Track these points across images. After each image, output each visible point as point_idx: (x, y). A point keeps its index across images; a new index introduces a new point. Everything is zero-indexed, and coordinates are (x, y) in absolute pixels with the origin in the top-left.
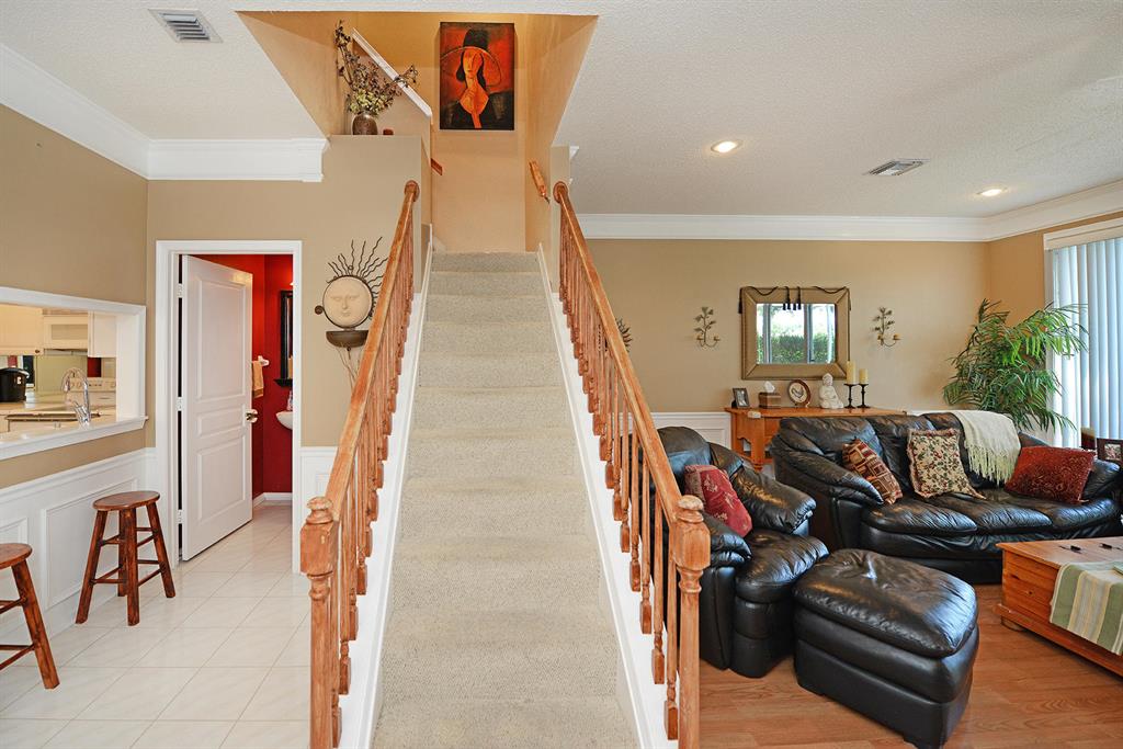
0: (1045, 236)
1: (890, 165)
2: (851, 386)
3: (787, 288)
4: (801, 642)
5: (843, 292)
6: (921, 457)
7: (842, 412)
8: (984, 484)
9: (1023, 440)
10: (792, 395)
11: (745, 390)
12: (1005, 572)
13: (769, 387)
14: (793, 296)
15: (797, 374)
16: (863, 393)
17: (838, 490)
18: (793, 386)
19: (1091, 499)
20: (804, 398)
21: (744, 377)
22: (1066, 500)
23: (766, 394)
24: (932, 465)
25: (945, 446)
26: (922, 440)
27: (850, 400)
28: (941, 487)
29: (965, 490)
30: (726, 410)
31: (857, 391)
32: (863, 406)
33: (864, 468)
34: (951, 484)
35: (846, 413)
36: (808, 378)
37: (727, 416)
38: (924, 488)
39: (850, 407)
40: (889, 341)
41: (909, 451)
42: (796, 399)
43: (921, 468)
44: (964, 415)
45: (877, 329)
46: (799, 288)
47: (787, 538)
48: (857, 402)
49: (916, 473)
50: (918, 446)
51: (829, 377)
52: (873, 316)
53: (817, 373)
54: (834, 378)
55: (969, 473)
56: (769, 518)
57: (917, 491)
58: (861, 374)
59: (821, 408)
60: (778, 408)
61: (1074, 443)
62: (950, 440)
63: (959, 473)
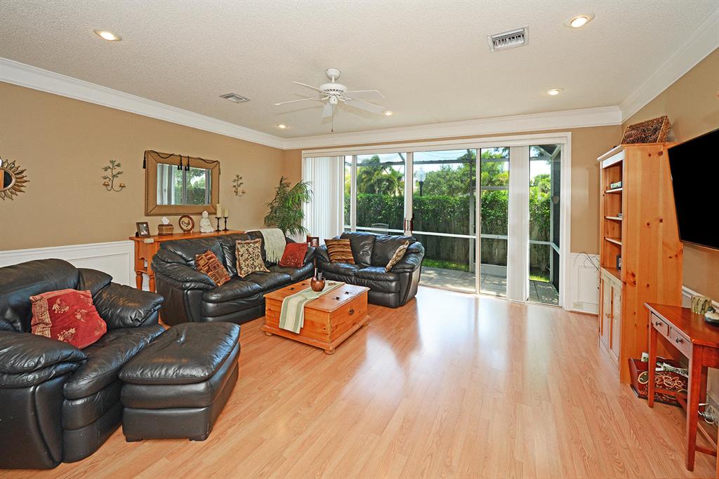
0: (303, 152)
1: (232, 96)
2: (218, 219)
3: (181, 156)
4: (126, 409)
5: (216, 163)
6: (242, 256)
7: (213, 234)
8: (270, 265)
9: (288, 241)
10: (182, 225)
11: (147, 223)
12: (266, 309)
13: (165, 220)
14: (185, 162)
15: (186, 211)
16: (226, 222)
17: (188, 285)
18: (183, 219)
19: (305, 264)
20: (190, 227)
21: (147, 214)
22: (297, 267)
23: (163, 225)
24: (247, 259)
25: (254, 247)
26: (243, 246)
27: (218, 226)
28: (251, 270)
29: (262, 269)
30: (131, 239)
31: (222, 222)
32: (226, 230)
33: (207, 267)
34: (255, 267)
35: (216, 234)
36: (192, 214)
37: (132, 243)
38: (242, 272)
39: (218, 231)
40: (240, 193)
41: (236, 253)
42: (185, 228)
43: (241, 261)
44: (265, 232)
45: (235, 186)
46: (188, 157)
47: (132, 332)
48: (221, 228)
49: (239, 265)
50: (240, 250)
51: (205, 214)
52: (233, 179)
53: (200, 211)
54: (209, 214)
55: (264, 260)
56: (122, 319)
57: (239, 275)
58: (223, 212)
59: (201, 232)
60: (172, 234)
61: (305, 240)
62: (257, 245)
63: (259, 261)
